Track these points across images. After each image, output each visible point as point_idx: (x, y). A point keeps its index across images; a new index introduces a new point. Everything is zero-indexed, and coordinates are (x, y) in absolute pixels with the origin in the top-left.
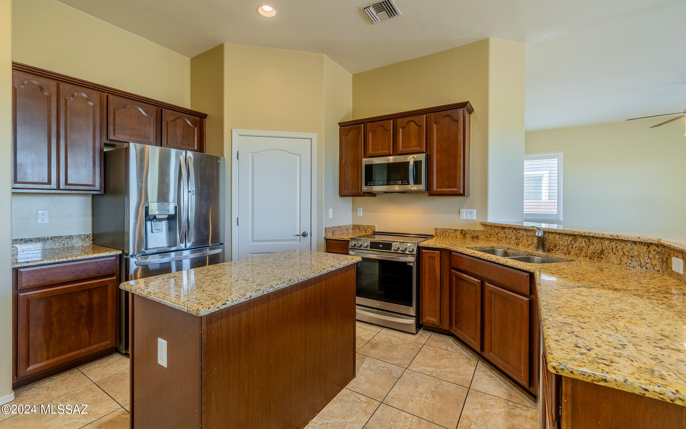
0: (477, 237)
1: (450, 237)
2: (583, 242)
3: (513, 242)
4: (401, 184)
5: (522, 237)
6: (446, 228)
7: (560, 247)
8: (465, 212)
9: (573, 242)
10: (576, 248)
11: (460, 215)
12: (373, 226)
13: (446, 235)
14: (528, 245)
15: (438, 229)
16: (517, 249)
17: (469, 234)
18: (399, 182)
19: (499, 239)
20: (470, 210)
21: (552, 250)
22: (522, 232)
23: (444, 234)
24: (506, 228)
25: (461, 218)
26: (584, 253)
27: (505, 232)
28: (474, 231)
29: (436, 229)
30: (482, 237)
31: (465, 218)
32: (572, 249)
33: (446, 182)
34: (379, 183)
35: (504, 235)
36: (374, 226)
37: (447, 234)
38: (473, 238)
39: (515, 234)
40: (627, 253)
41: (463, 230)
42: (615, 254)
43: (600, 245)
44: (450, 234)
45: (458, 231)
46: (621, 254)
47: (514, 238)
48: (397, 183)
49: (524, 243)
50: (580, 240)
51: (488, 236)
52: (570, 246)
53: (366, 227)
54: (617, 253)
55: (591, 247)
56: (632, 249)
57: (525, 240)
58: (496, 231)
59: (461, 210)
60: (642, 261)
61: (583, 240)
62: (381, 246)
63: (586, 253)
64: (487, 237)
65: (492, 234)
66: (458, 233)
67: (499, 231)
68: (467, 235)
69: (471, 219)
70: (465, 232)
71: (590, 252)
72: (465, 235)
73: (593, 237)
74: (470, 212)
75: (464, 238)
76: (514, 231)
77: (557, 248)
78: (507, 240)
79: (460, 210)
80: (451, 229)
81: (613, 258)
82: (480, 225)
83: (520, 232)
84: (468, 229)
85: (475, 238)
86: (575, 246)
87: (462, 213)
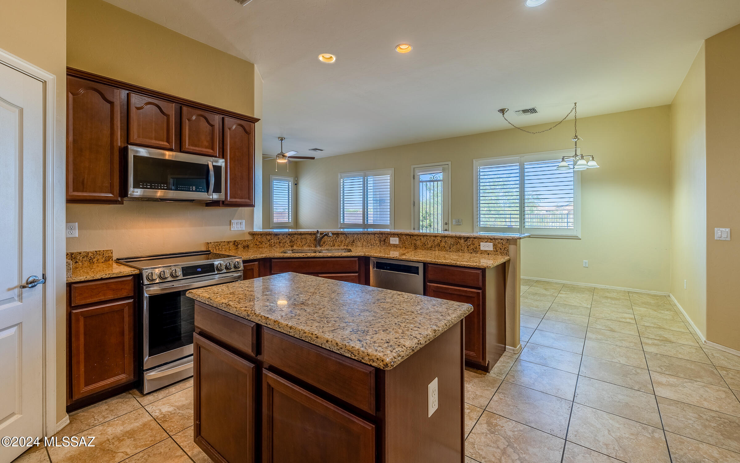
0: (248, 246)
1: (223, 250)
2: (343, 237)
3: (287, 245)
4: (196, 191)
5: (296, 240)
6: (219, 241)
7: (327, 243)
8: (236, 223)
9: (337, 238)
10: (338, 241)
11: (232, 226)
12: (107, 251)
13: (219, 249)
14: (302, 245)
15: (210, 243)
16: (301, 249)
17: (241, 244)
18: (192, 187)
19: (271, 245)
20: (240, 221)
21: (322, 246)
22: (296, 236)
23: (217, 248)
24: (280, 235)
25: (232, 229)
26: (343, 244)
27: (279, 238)
28: (245, 240)
29: (208, 243)
30: (252, 246)
31: (236, 229)
32: (336, 243)
33: (239, 192)
34: (161, 186)
35: (277, 240)
36: (110, 250)
37: (220, 247)
38: (244, 247)
39: (289, 238)
40: (366, 240)
41: (235, 241)
42: (360, 241)
43: (352, 237)
44: (223, 247)
45: (231, 243)
46: (363, 240)
47: (288, 242)
48: (190, 188)
49: (298, 244)
50: (341, 236)
51: (258, 244)
52: (335, 241)
53: (90, 254)
54: (361, 240)
55: (347, 240)
56: (368, 237)
57: (299, 242)
58: (268, 238)
59: (233, 221)
60: (372, 243)
61: (343, 236)
62: (199, 270)
63: (344, 244)
64: (256, 245)
65: (263, 242)
66: (231, 245)
67: (272, 238)
68: (239, 246)
69: (240, 229)
70: (237, 243)
71: (347, 242)
72: (237, 246)
73: (348, 234)
74: (240, 223)
75: (236, 248)
76: (289, 236)
77: (326, 244)
78: (281, 244)
79: (230, 221)
80: (224, 241)
81: (359, 244)
82: (248, 234)
83: (294, 236)
84: (240, 239)
85: (246, 247)
86: (337, 240)
87: (233, 224)
